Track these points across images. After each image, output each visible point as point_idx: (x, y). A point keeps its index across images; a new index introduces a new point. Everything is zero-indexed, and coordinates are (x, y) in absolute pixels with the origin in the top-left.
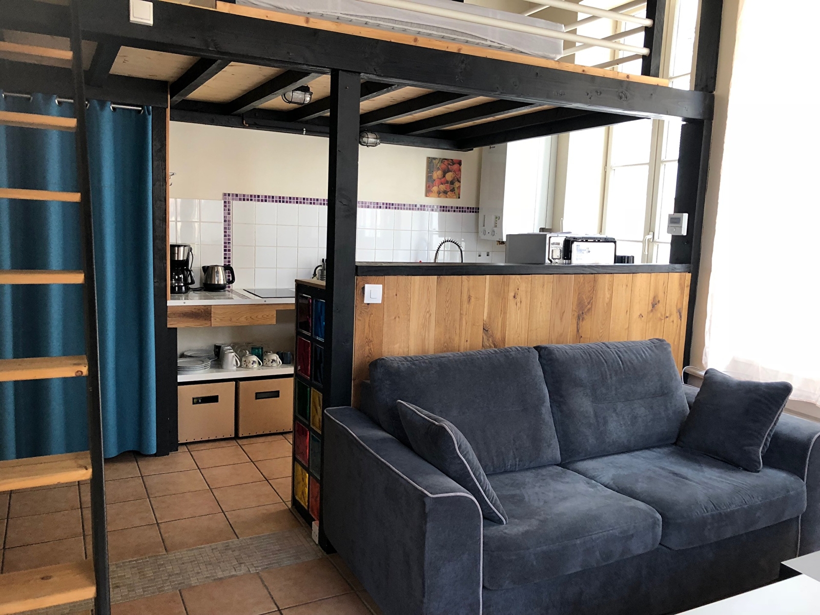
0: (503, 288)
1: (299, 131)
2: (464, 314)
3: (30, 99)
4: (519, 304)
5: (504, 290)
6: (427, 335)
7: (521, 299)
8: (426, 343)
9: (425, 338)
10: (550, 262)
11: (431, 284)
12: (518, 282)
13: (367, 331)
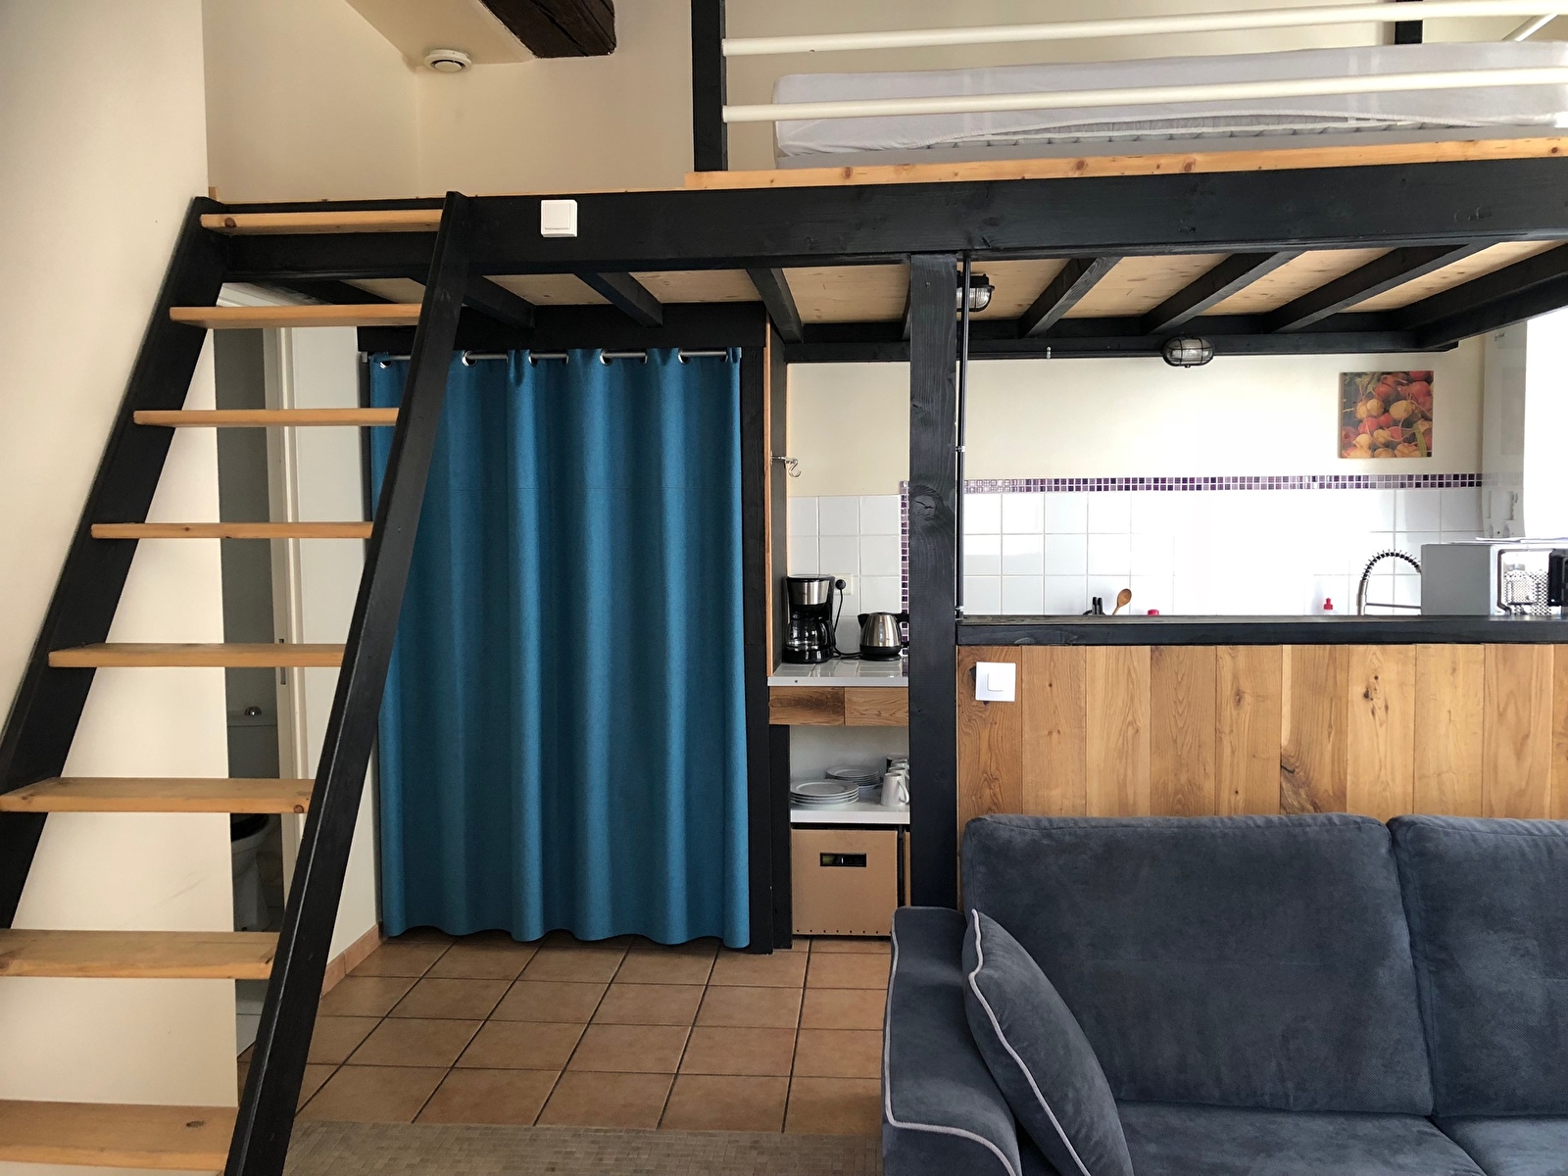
0: (1331, 673)
1: (1038, 353)
2: (1227, 730)
3: (565, 359)
4: (1380, 713)
5: (1335, 677)
6: (1129, 772)
7: (1386, 702)
8: (1130, 792)
9: (1125, 780)
10: (1503, 612)
11: (1136, 664)
12: (1376, 662)
13: (984, 757)
